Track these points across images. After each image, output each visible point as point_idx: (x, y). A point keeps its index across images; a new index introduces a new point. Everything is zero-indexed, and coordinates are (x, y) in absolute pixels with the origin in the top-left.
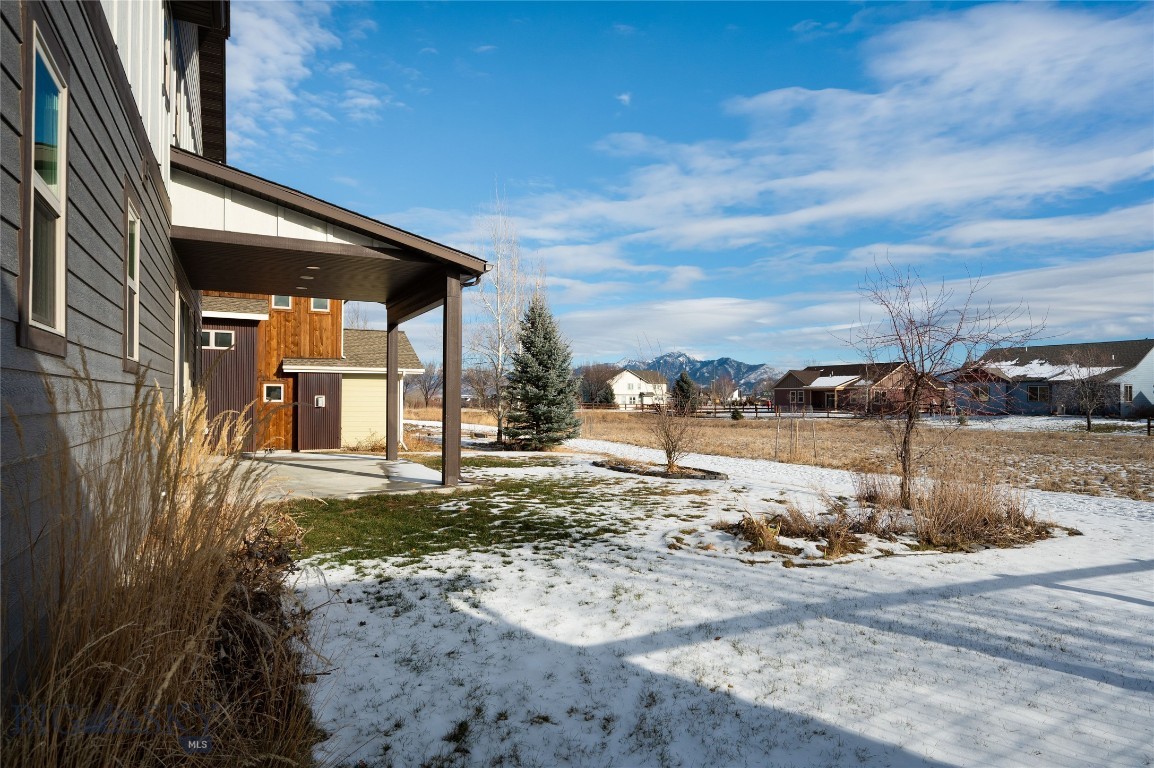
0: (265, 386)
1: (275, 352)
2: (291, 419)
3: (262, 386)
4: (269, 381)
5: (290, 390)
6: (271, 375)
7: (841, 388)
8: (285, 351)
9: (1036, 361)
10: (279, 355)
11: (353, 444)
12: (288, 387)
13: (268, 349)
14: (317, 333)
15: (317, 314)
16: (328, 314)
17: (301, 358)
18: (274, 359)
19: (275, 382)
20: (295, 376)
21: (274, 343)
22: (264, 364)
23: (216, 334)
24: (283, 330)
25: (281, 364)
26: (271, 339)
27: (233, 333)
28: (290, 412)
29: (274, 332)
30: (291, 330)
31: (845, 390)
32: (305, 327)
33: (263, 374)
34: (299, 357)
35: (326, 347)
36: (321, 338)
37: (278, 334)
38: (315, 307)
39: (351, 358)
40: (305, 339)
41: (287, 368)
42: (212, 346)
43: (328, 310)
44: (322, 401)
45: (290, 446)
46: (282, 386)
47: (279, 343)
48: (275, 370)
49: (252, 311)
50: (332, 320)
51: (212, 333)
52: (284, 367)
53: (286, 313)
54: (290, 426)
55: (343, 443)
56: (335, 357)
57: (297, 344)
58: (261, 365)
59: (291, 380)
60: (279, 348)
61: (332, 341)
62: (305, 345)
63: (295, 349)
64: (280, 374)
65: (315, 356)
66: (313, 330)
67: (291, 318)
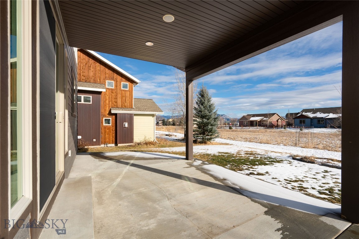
0: (104, 119)
1: (108, 105)
2: (114, 132)
3: (103, 119)
4: (106, 117)
5: (114, 120)
6: (107, 114)
7: (259, 120)
8: (111, 105)
9: (318, 112)
10: (109, 106)
11: (139, 141)
12: (113, 119)
13: (105, 104)
14: (124, 98)
15: (124, 90)
16: (128, 91)
17: (118, 108)
18: (107, 108)
19: (108, 117)
20: (116, 115)
21: (107, 102)
22: (103, 110)
23: (84, 97)
24: (111, 97)
25: (110, 110)
26: (106, 100)
27: (91, 97)
28: (114, 129)
29: (107, 97)
30: (114, 97)
31: (260, 121)
32: (119, 96)
33: (103, 114)
34: (117, 107)
35: (128, 104)
36: (125, 100)
37: (109, 98)
38: (123, 88)
39: (136, 108)
40: (119, 100)
41: (113, 112)
42: (82, 102)
43: (128, 89)
44: (126, 125)
45: (114, 142)
46: (111, 119)
47: (109, 102)
48: (108, 113)
49: (99, 88)
50: (129, 93)
51: (83, 96)
52: (112, 111)
53: (112, 89)
54: (114, 135)
55: (134, 141)
56: (131, 108)
57: (116, 102)
58: (102, 110)
59: (114, 116)
60: (109, 104)
61: (129, 101)
62: (119, 103)
63: (116, 104)
64: (110, 114)
65: (123, 107)
66: (122, 97)
67: (114, 92)
